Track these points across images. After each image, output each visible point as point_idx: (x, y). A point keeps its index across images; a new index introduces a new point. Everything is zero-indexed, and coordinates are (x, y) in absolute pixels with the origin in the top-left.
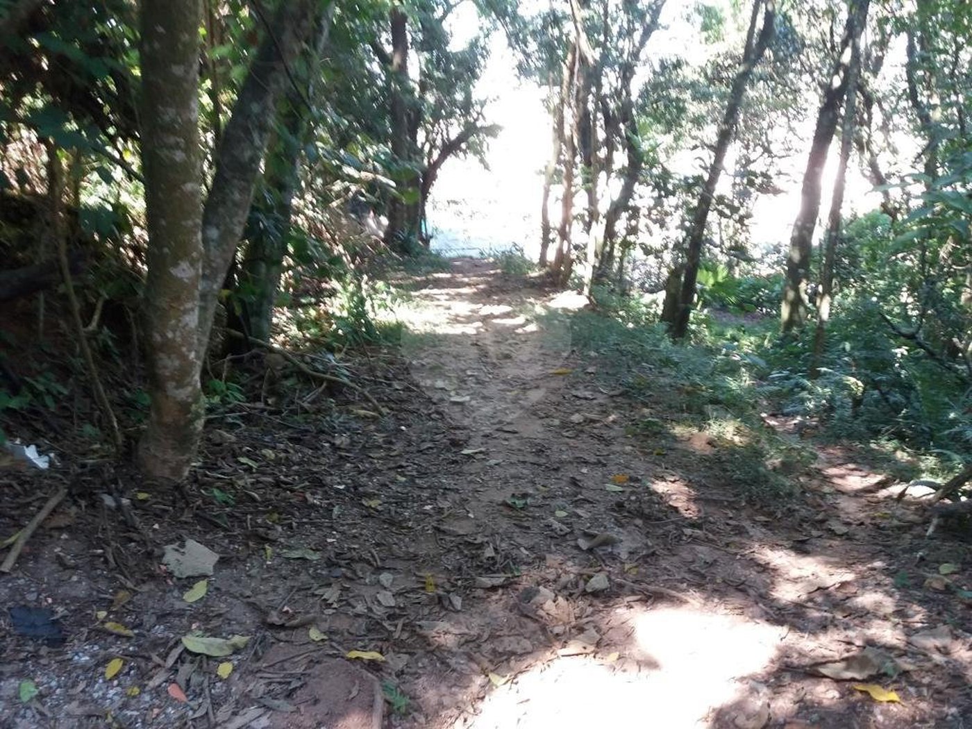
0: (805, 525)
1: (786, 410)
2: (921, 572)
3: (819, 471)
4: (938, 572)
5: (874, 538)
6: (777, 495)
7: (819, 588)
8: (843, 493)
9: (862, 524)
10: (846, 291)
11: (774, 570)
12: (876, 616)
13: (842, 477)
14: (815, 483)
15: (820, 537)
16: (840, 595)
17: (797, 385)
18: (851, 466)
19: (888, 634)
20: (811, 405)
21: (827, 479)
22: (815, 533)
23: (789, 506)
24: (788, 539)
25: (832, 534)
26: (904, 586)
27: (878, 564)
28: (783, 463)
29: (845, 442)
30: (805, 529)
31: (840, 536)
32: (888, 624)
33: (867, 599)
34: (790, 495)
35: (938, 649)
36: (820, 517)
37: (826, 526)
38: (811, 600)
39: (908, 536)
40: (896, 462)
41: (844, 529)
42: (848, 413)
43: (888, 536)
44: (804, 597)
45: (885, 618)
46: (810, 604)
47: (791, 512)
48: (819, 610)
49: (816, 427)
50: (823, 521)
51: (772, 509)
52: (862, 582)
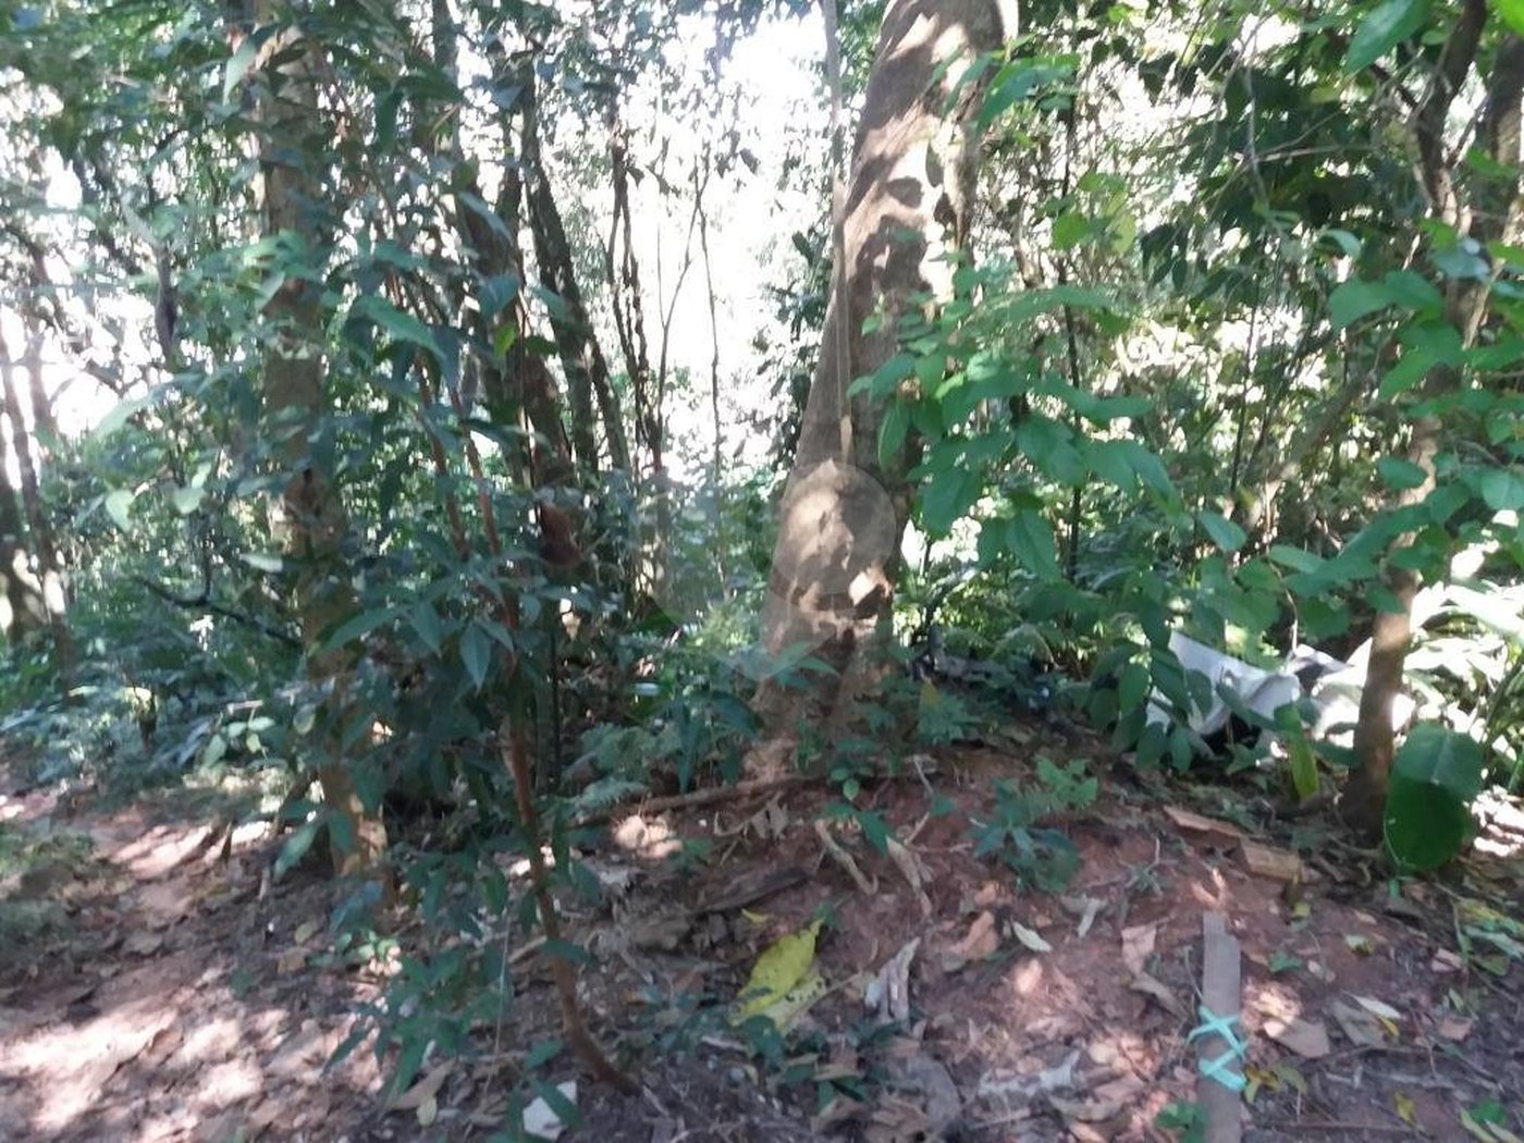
0: (86, 967)
1: (42, 777)
2: (271, 956)
3: (104, 862)
4: (294, 943)
5: (206, 932)
6: (22, 941)
7: (120, 1066)
8: (149, 881)
9: (184, 918)
10: (107, 552)
11: (37, 1075)
12: (214, 1062)
13: (146, 854)
14: (97, 887)
15: (117, 974)
16: (156, 1058)
17: (54, 728)
18: (159, 830)
19: (234, 1081)
20: (78, 755)
21: (120, 870)
22: (106, 971)
23: (48, 949)
24: (58, 1006)
25: (137, 957)
26: (249, 990)
27: (209, 975)
28: (26, 880)
29: (143, 794)
30: (88, 974)
31: (152, 955)
32: (235, 1065)
33: (197, 1043)
34: (47, 928)
35: (309, 1062)
36: (111, 941)
37: (126, 948)
38: (107, 1094)
39: (251, 908)
40: (225, 796)
41: (156, 941)
42: (136, 747)
43: (223, 920)
44: (97, 1094)
45: (229, 1057)
46: (108, 1102)
47: (54, 957)
48: (125, 1104)
49: (95, 787)
50: (118, 945)
51: (18, 966)
52: (188, 1019)
